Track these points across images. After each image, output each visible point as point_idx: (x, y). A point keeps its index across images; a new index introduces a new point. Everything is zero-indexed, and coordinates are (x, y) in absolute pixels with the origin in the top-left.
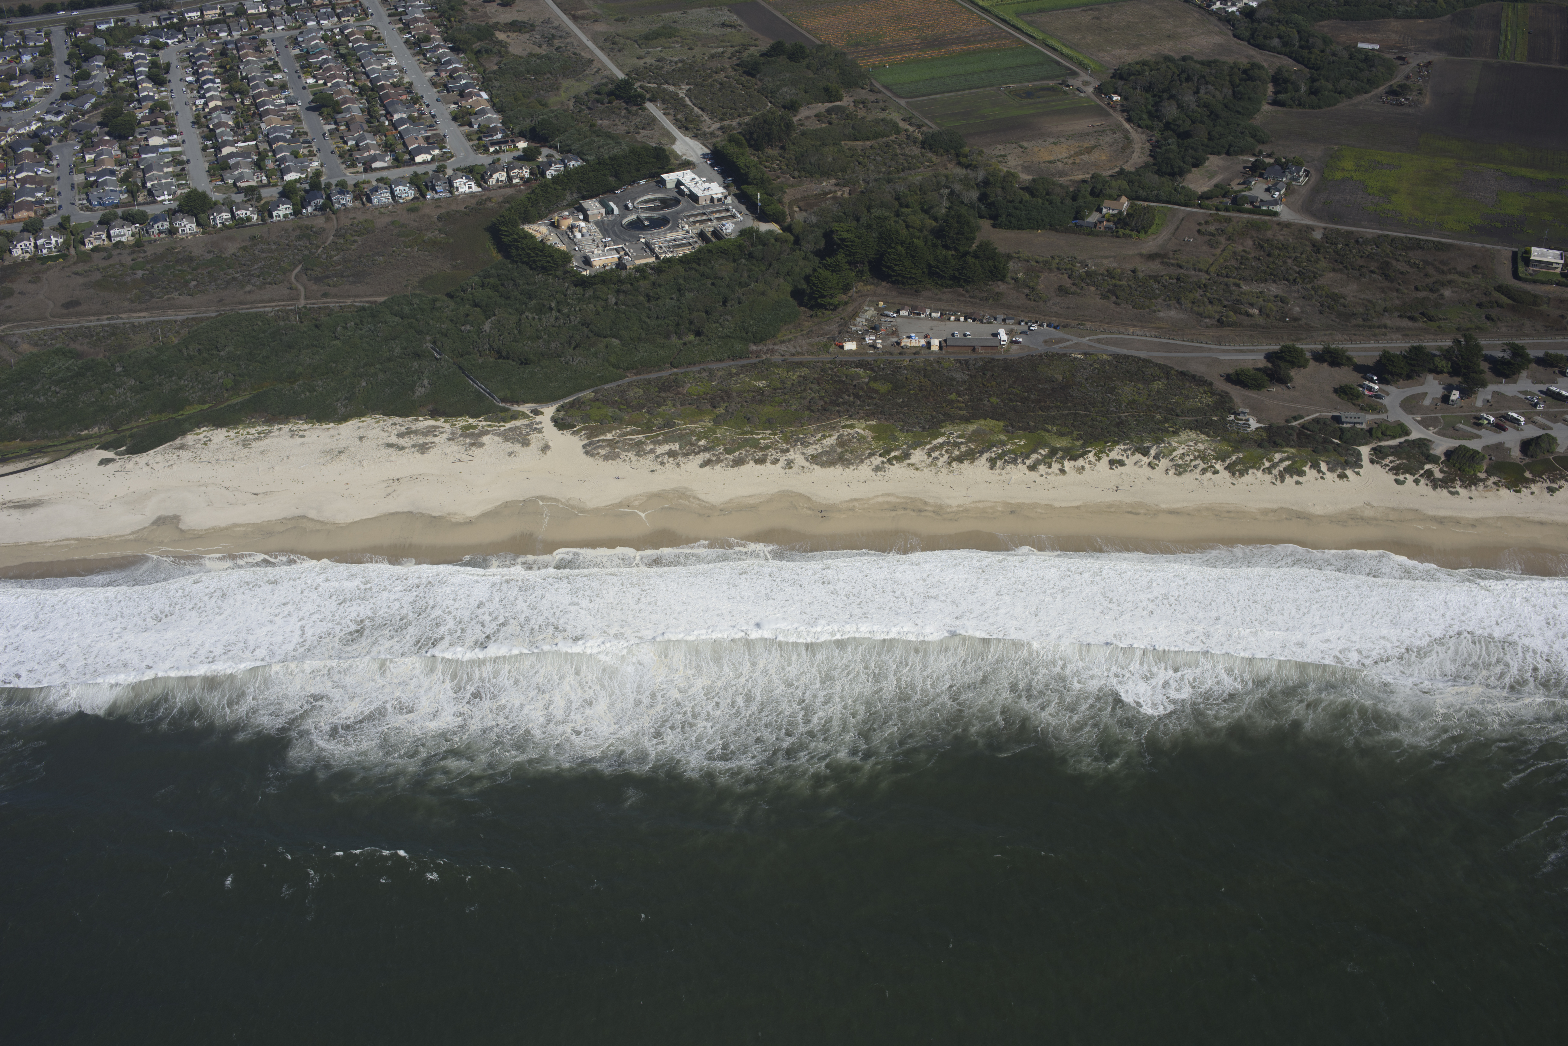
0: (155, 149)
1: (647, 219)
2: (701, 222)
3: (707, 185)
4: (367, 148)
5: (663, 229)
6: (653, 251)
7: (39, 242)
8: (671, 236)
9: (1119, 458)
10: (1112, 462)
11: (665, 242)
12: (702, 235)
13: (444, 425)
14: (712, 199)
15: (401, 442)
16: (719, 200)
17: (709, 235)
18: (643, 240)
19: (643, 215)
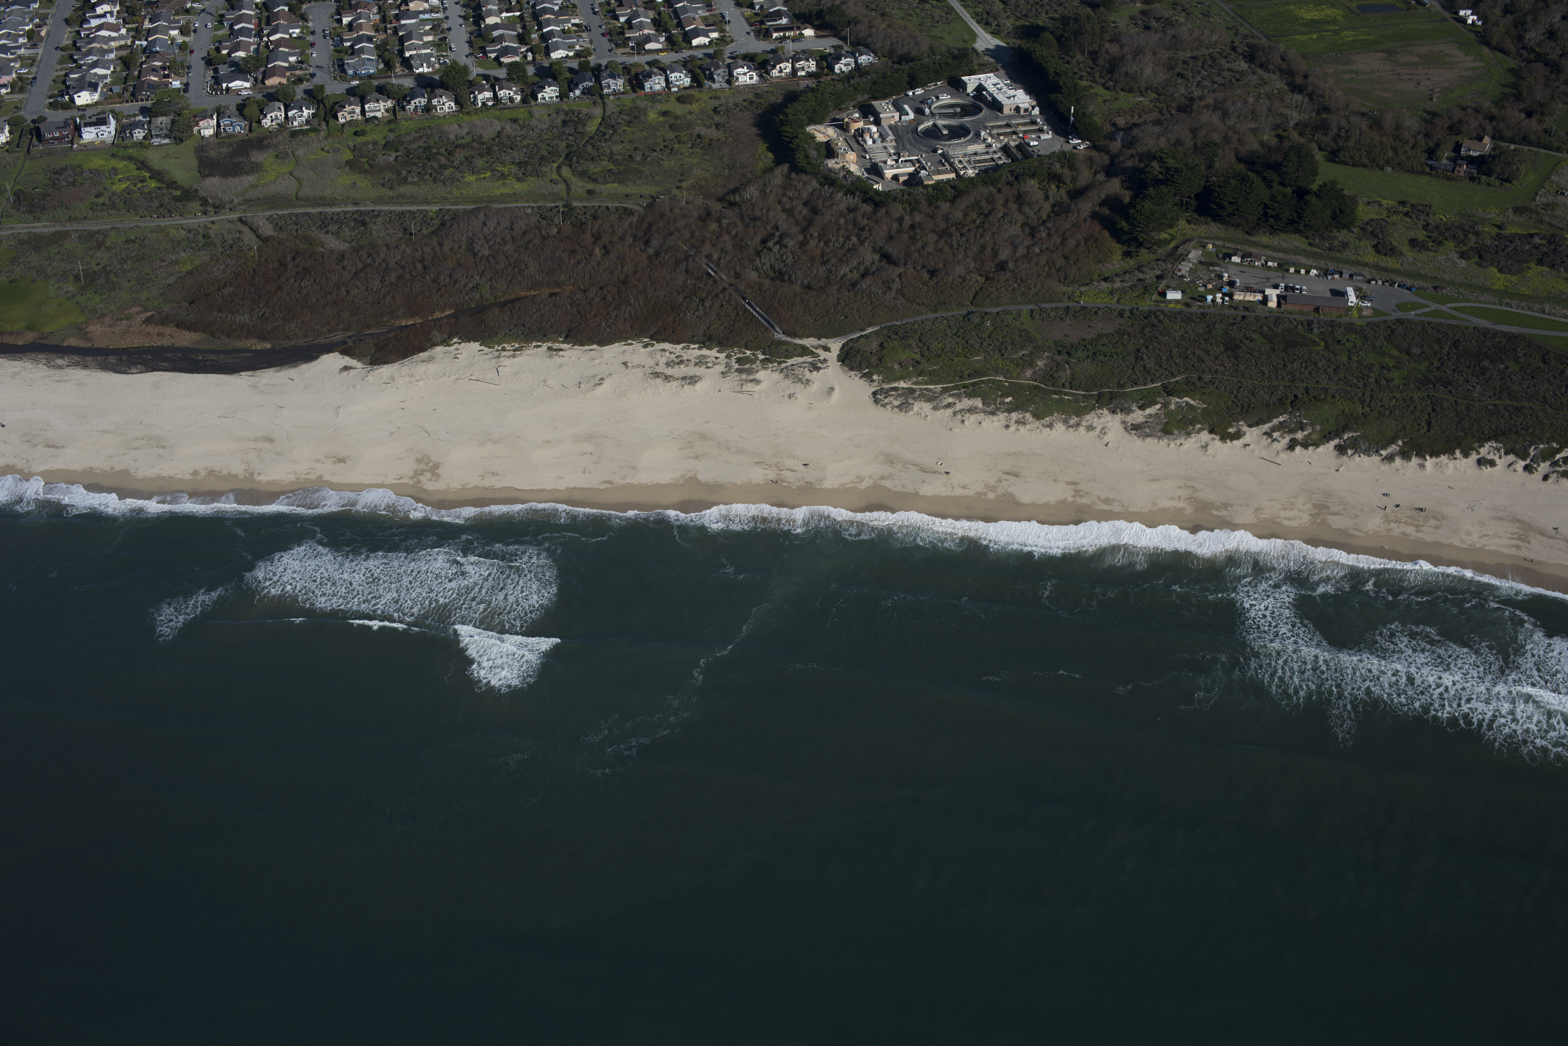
0: (415, 15)
1: (945, 127)
2: (1005, 134)
3: (1012, 92)
4: (641, 26)
5: (963, 140)
6: (952, 165)
7: (290, 114)
8: (972, 148)
9: (1490, 457)
10: (1481, 462)
11: (965, 155)
12: (1005, 149)
13: (718, 355)
14: (1017, 109)
15: (669, 371)
16: (1026, 110)
17: (1014, 150)
18: (940, 152)
19: (940, 122)
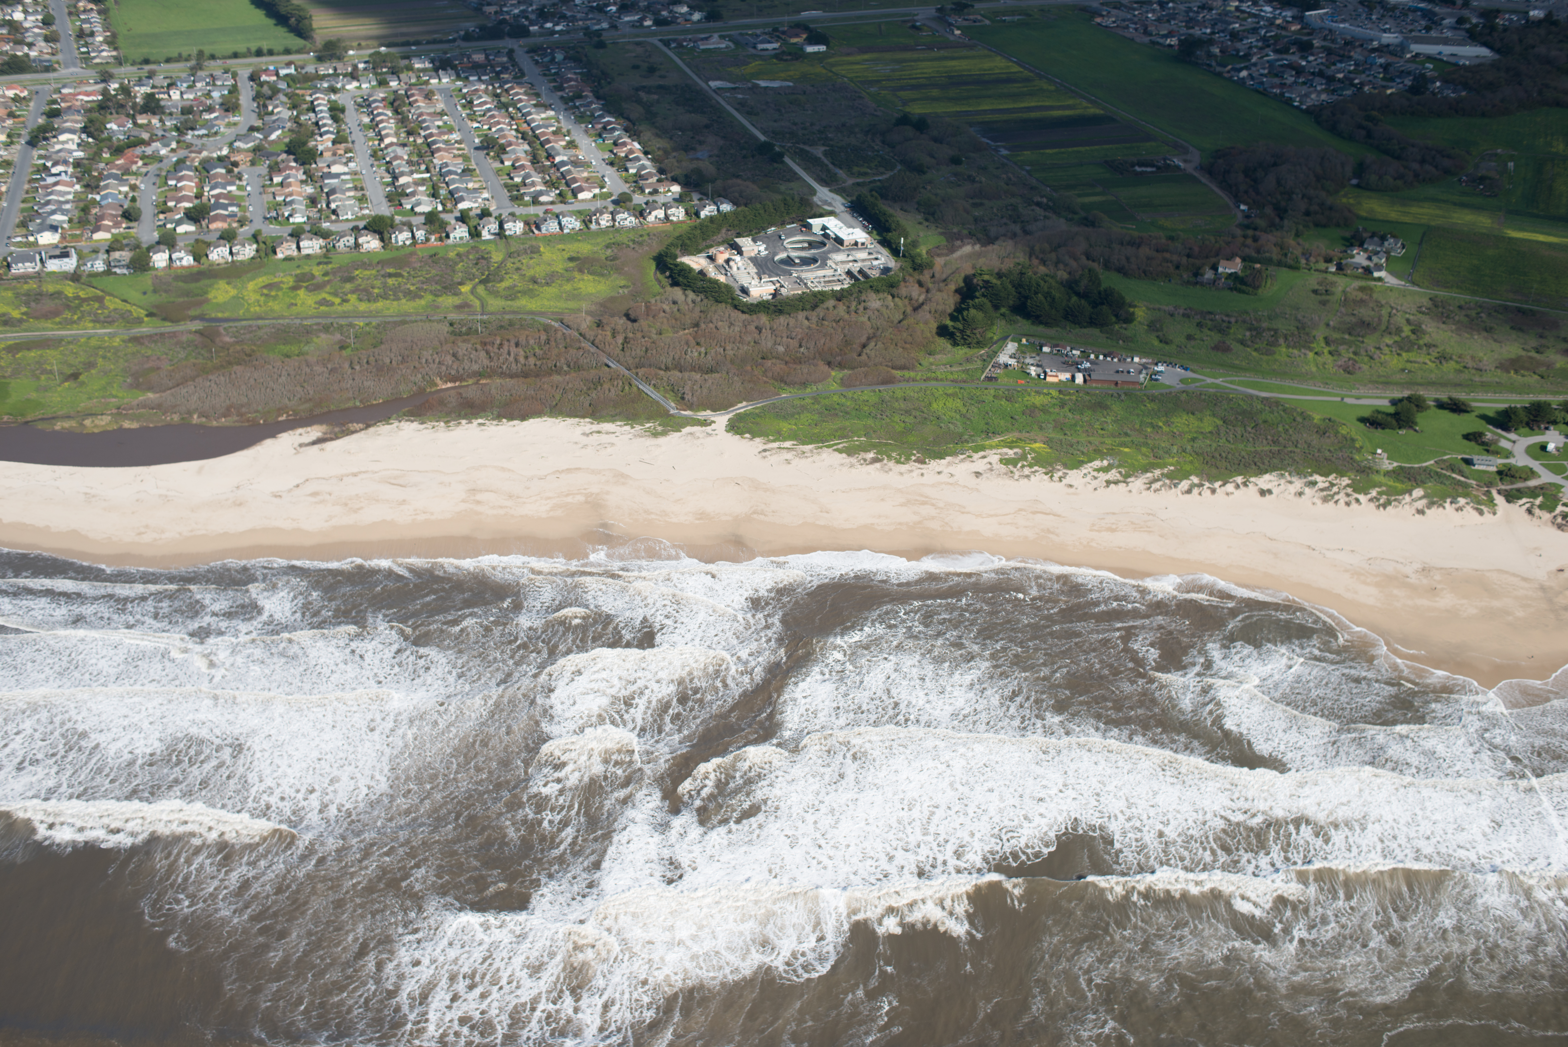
0: (337, 176)
1: (797, 257)
2: (847, 262)
3: (850, 231)
4: (533, 184)
5: (813, 266)
6: (805, 284)
7: (235, 249)
8: (821, 273)
9: (1267, 486)
10: (1260, 491)
11: (816, 277)
12: (849, 274)
13: (622, 428)
14: (856, 243)
15: (585, 440)
16: (863, 244)
17: (856, 274)
18: (796, 275)
19: (793, 254)
